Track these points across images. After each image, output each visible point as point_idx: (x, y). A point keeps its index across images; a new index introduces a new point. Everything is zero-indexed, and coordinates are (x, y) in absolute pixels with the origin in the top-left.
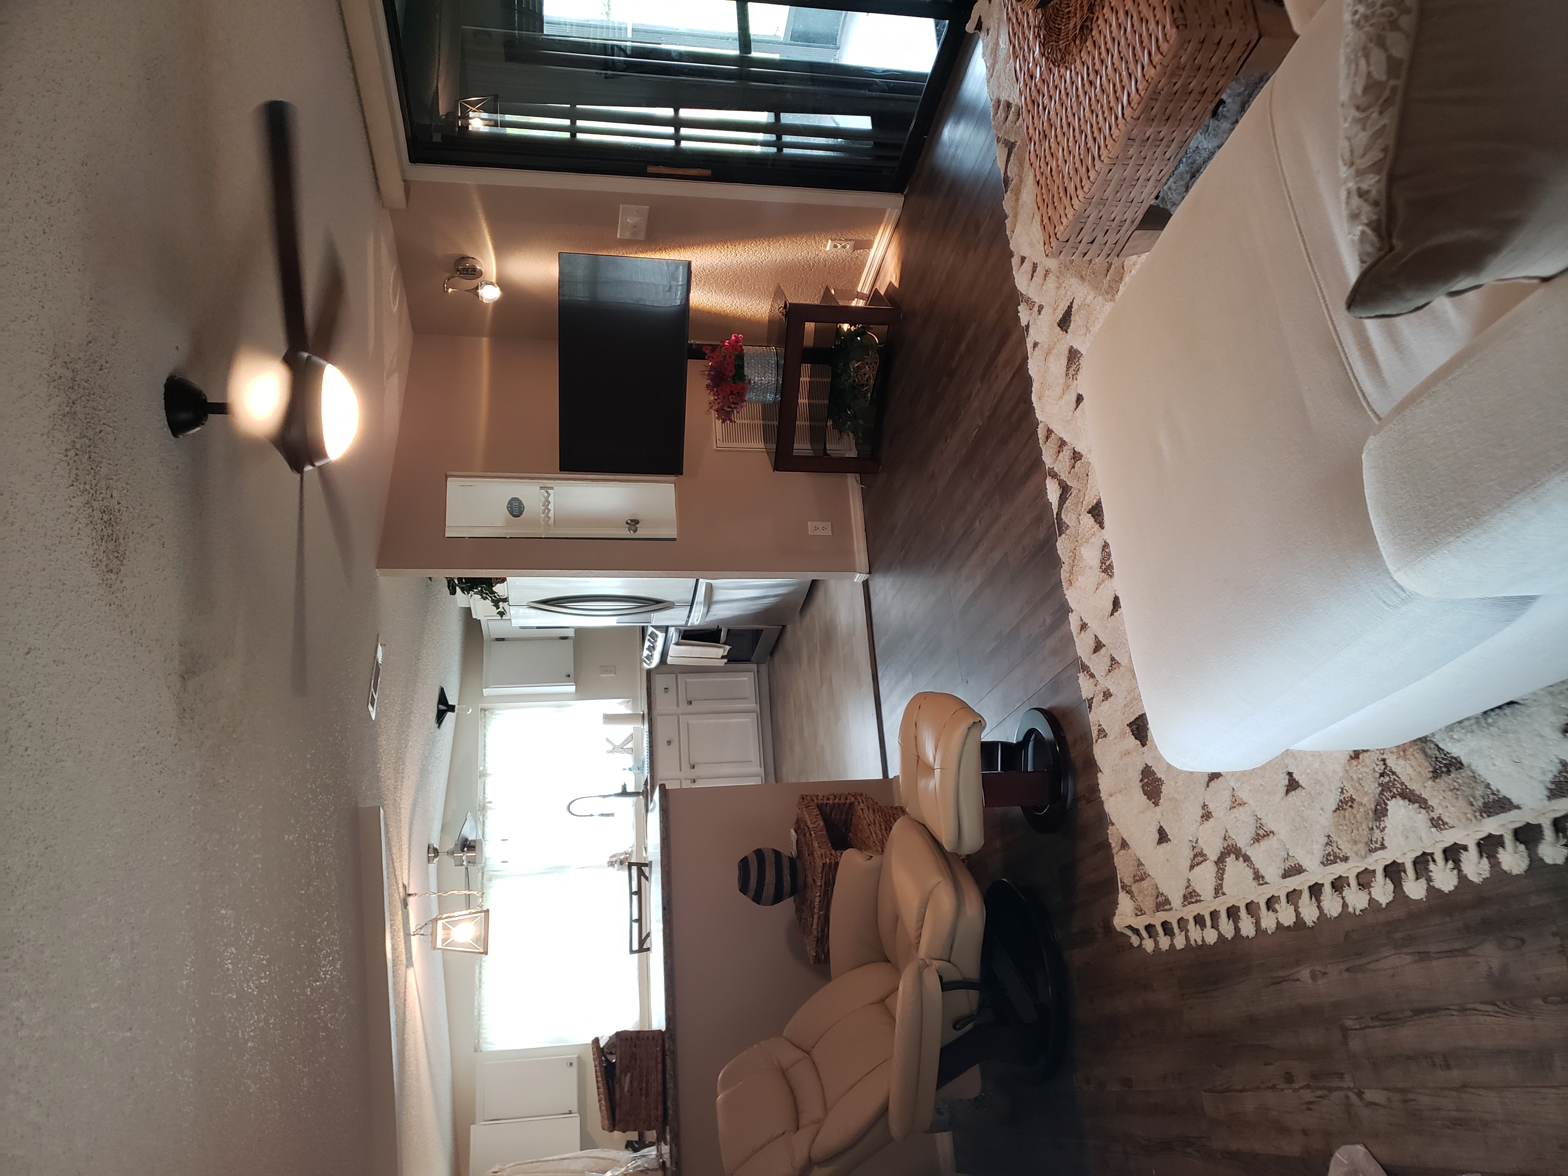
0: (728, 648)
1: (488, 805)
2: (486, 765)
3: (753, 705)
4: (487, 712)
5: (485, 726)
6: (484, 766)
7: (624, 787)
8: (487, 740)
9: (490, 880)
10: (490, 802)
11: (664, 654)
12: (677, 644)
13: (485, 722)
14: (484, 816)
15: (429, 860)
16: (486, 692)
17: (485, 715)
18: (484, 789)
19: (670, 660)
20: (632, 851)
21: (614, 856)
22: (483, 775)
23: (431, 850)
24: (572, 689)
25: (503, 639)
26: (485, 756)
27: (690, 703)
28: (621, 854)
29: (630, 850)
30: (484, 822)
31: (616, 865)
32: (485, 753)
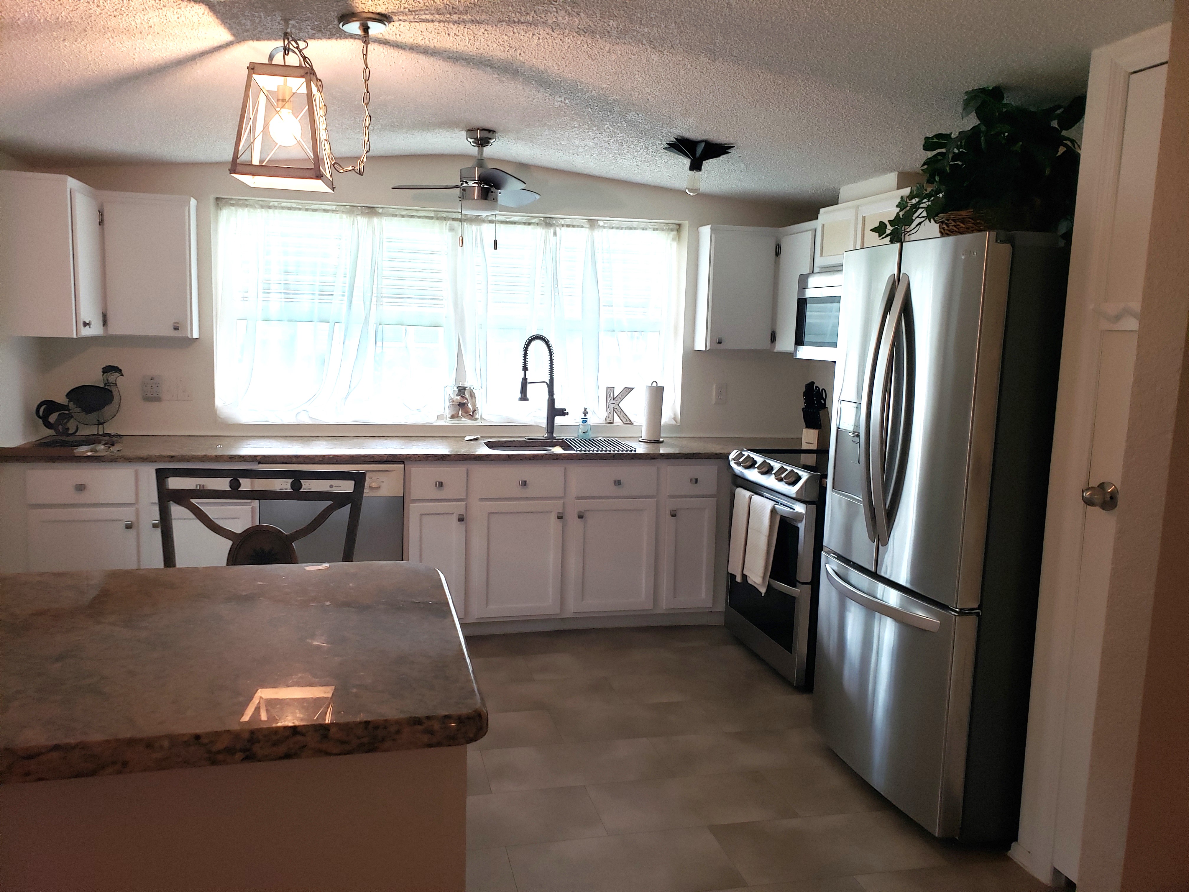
0: (763, 590)
1: (552, 230)
2: (605, 230)
3: (665, 604)
4: (675, 233)
5: (657, 229)
6: (604, 227)
7: (562, 413)
8: (639, 232)
9: (452, 229)
10: (555, 234)
11: (755, 488)
12: (773, 511)
13: (663, 230)
14: (538, 224)
15: (471, 131)
16: (706, 231)
17: (672, 230)
18: (573, 226)
19: (742, 494)
20: (476, 419)
21: (472, 395)
22: (593, 224)
23: (486, 134)
24: (700, 345)
25: (778, 253)
26: (618, 228)
27: (674, 515)
28: (474, 405)
29: (477, 416)
30: (529, 224)
31: (459, 398)
32: (622, 229)
